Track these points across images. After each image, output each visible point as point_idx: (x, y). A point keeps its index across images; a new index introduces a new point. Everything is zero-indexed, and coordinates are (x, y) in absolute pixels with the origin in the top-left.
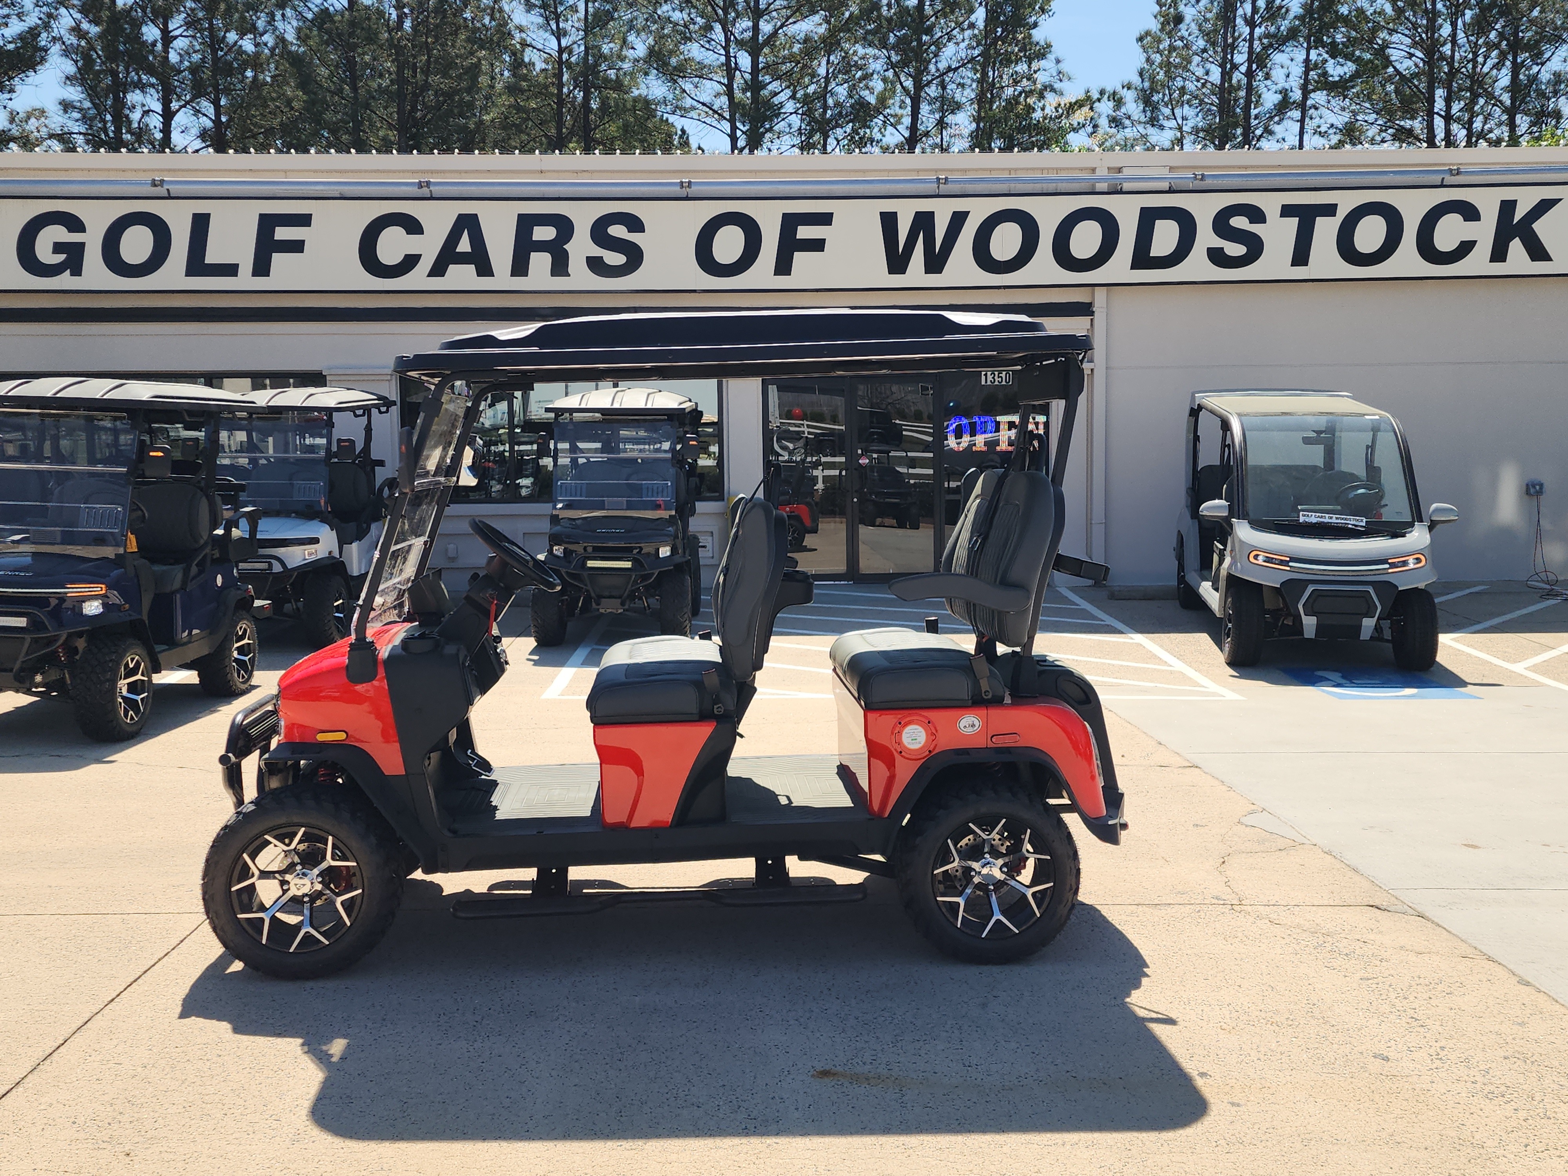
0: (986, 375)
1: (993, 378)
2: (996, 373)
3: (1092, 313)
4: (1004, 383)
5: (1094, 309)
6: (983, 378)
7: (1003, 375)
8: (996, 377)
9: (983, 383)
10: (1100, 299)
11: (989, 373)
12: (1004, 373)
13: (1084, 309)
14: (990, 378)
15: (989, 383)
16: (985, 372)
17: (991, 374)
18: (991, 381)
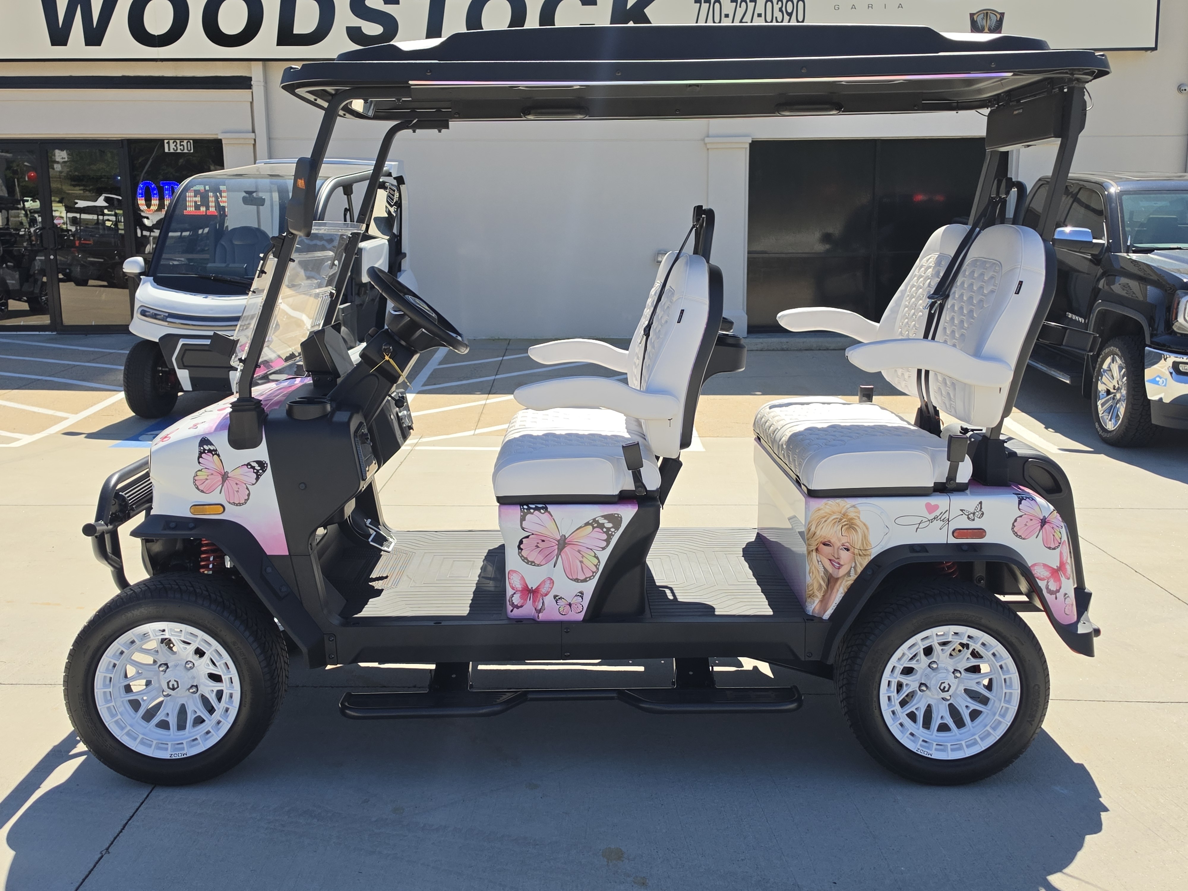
0: (168, 143)
1: (176, 146)
2: (178, 141)
3: (251, 87)
4: (186, 151)
5: (253, 83)
6: (166, 146)
7: (185, 143)
8: (178, 145)
9: (166, 150)
10: (256, 72)
11: (171, 142)
12: (185, 141)
13: (244, 83)
14: (172, 146)
15: (172, 151)
16: (167, 141)
17: (173, 143)
18: (174, 149)
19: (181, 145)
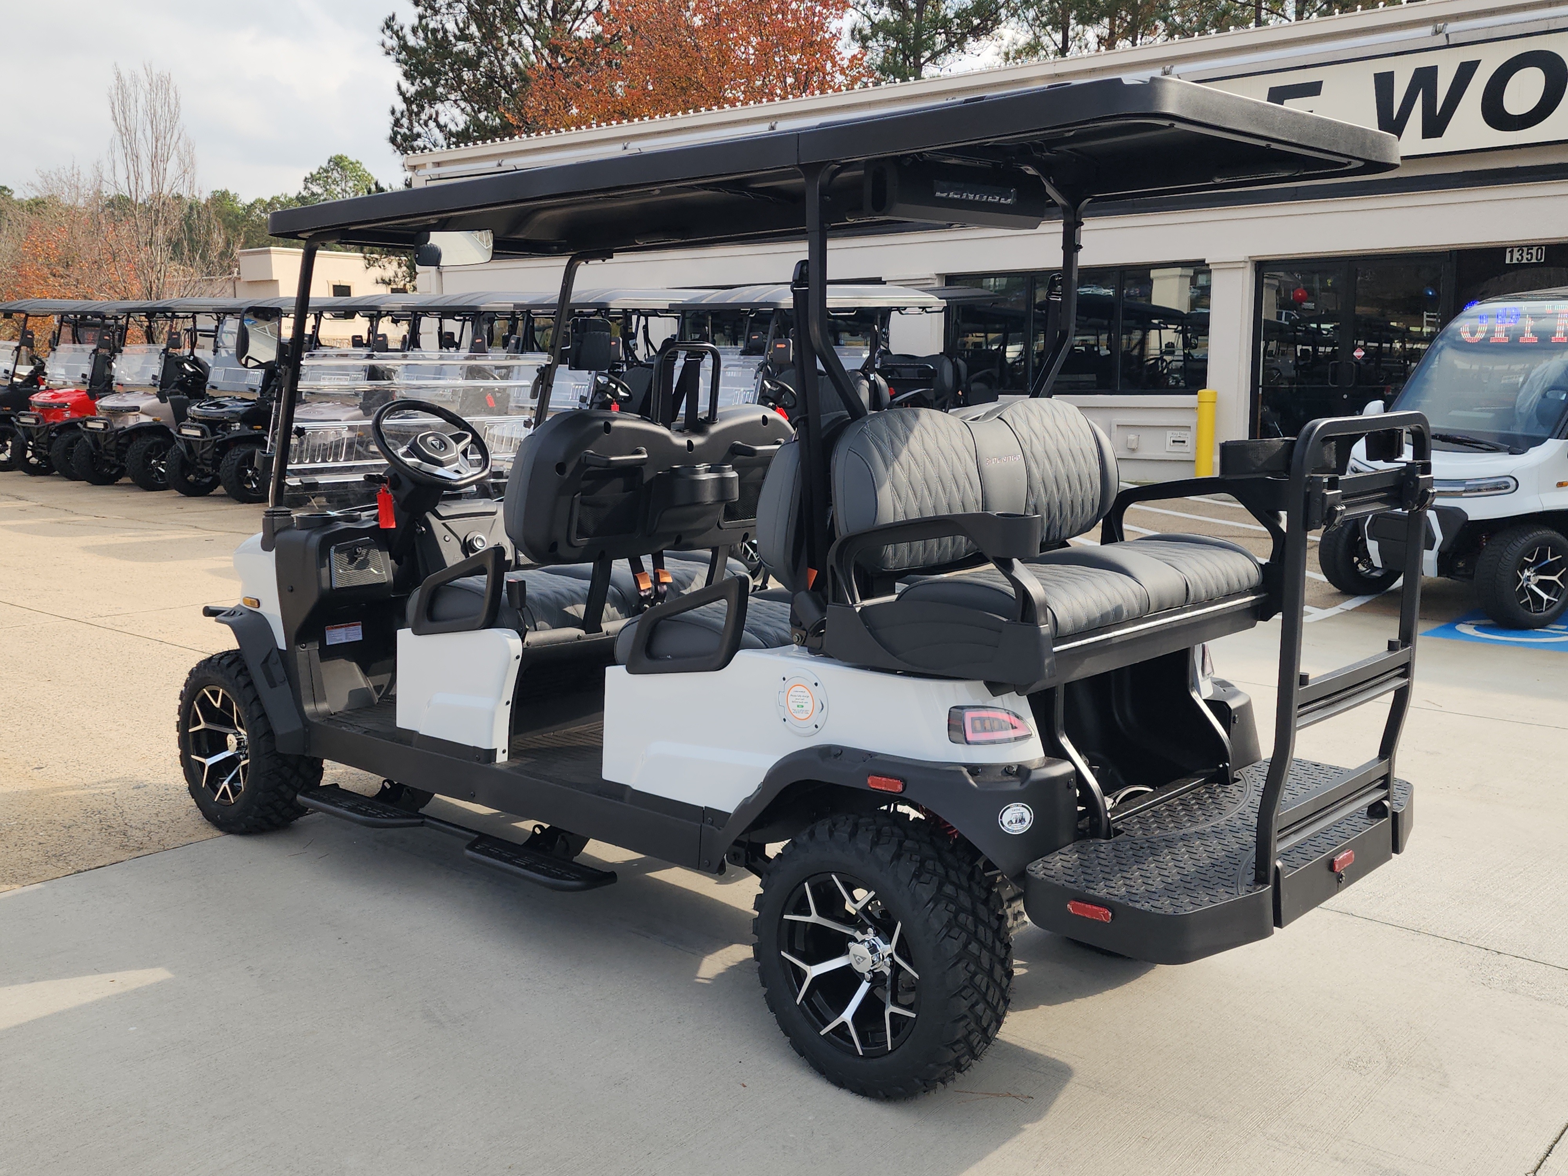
0: (1512, 252)
1: (1521, 255)
2: (1525, 249)
4: (1534, 261)
6: (1508, 255)
7: (1534, 251)
8: (1525, 254)
9: (1508, 261)
11: (1516, 250)
12: (1535, 248)
14: (1516, 255)
15: (1515, 261)
16: (1510, 249)
17: (1518, 251)
18: (1518, 259)
19: (1527, 254)
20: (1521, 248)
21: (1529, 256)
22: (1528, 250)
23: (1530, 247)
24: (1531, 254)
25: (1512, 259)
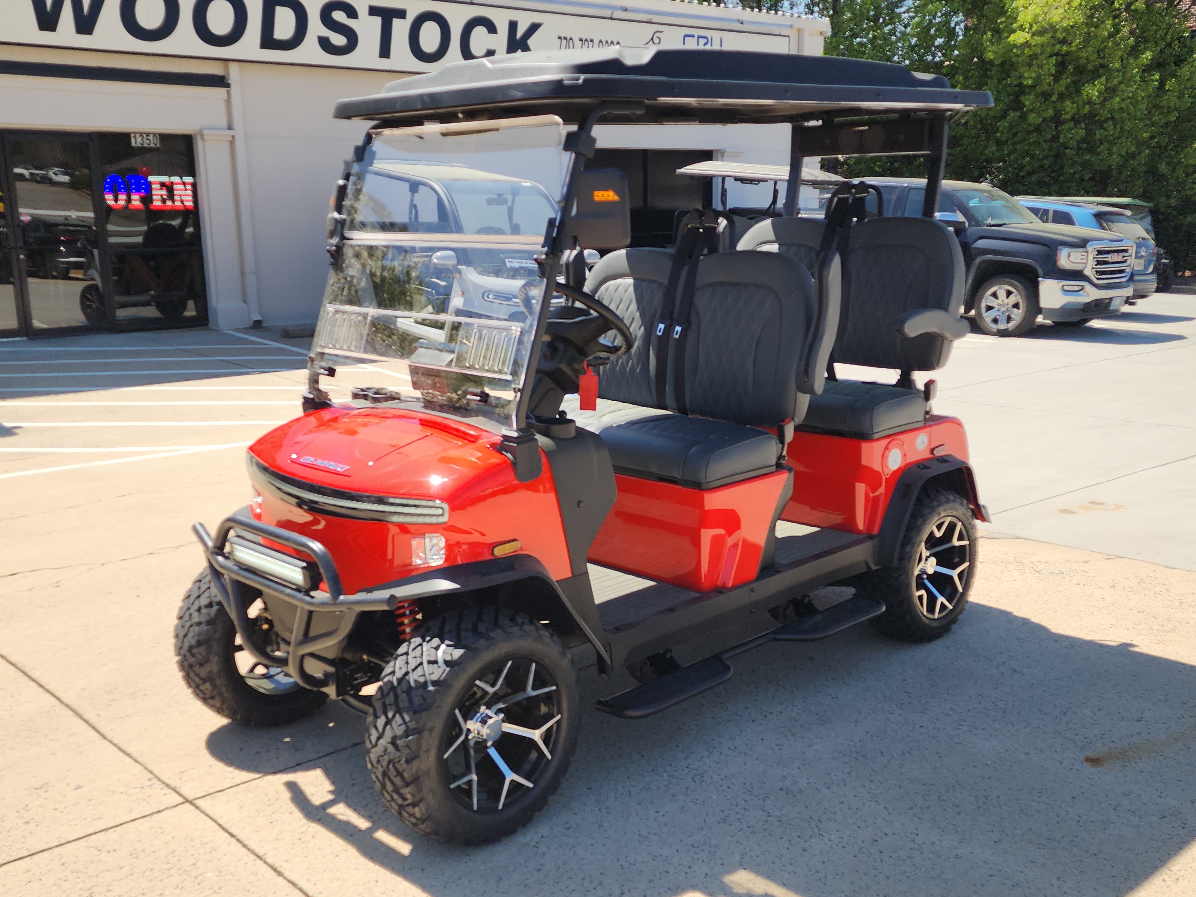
1: (142, 140)
2: (145, 135)
3: (228, 86)
4: (152, 145)
5: (230, 82)
6: (133, 140)
7: (151, 137)
9: (133, 144)
10: (234, 74)
11: (138, 135)
13: (220, 81)
14: (139, 140)
15: (139, 145)
16: (134, 135)
17: (140, 137)
18: (140, 143)
19: (147, 139)
20: (141, 134)
21: (148, 141)
22: (147, 136)
23: (148, 134)
24: (150, 140)
25: (136, 143)
